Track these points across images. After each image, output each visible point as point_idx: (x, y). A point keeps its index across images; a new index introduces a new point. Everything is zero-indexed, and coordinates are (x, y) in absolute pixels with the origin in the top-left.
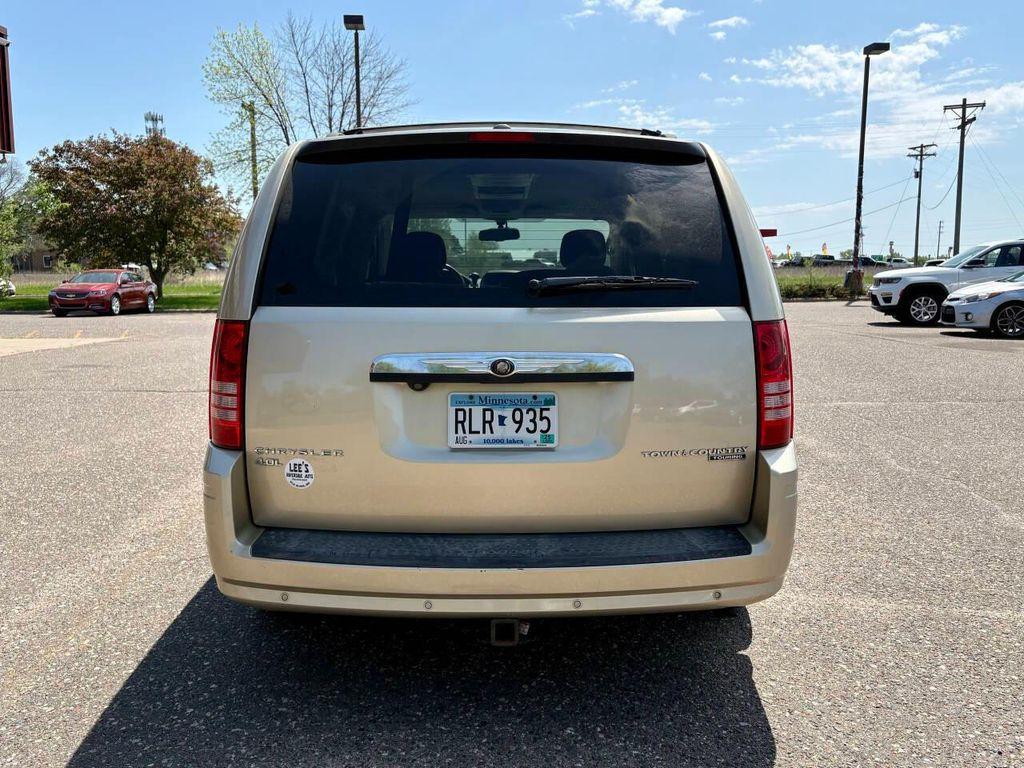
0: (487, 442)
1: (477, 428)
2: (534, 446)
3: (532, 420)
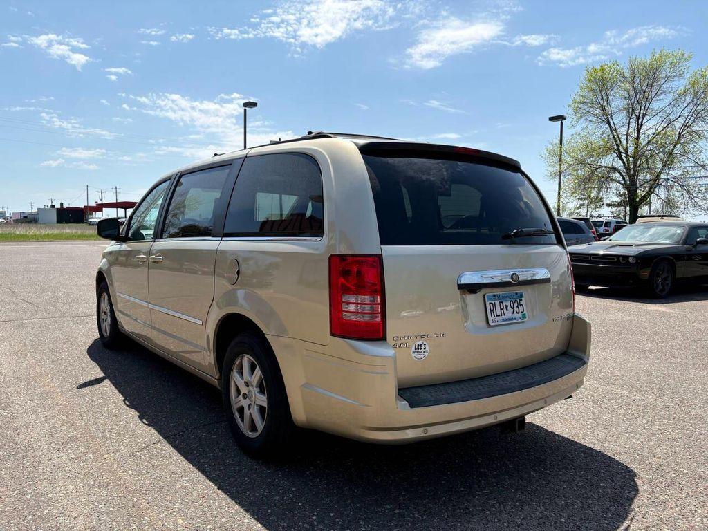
0: (504, 320)
1: (499, 313)
2: (519, 320)
3: (517, 307)
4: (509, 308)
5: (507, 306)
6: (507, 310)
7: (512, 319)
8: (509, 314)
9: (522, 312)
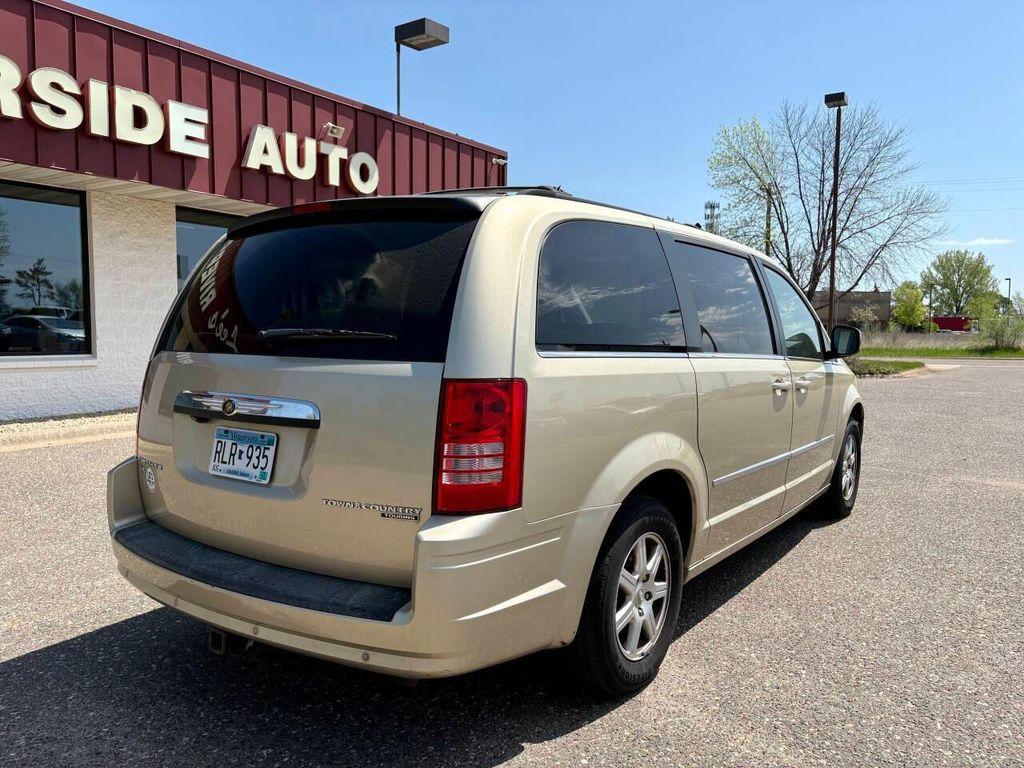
0: (229, 472)
1: (226, 459)
2: (253, 480)
3: (258, 458)
4: (244, 456)
5: (241, 452)
6: (240, 458)
7: (243, 474)
8: (240, 464)
9: (262, 469)
